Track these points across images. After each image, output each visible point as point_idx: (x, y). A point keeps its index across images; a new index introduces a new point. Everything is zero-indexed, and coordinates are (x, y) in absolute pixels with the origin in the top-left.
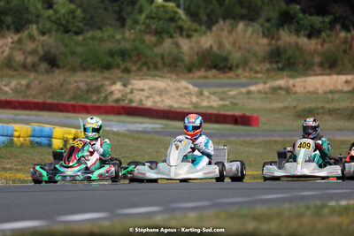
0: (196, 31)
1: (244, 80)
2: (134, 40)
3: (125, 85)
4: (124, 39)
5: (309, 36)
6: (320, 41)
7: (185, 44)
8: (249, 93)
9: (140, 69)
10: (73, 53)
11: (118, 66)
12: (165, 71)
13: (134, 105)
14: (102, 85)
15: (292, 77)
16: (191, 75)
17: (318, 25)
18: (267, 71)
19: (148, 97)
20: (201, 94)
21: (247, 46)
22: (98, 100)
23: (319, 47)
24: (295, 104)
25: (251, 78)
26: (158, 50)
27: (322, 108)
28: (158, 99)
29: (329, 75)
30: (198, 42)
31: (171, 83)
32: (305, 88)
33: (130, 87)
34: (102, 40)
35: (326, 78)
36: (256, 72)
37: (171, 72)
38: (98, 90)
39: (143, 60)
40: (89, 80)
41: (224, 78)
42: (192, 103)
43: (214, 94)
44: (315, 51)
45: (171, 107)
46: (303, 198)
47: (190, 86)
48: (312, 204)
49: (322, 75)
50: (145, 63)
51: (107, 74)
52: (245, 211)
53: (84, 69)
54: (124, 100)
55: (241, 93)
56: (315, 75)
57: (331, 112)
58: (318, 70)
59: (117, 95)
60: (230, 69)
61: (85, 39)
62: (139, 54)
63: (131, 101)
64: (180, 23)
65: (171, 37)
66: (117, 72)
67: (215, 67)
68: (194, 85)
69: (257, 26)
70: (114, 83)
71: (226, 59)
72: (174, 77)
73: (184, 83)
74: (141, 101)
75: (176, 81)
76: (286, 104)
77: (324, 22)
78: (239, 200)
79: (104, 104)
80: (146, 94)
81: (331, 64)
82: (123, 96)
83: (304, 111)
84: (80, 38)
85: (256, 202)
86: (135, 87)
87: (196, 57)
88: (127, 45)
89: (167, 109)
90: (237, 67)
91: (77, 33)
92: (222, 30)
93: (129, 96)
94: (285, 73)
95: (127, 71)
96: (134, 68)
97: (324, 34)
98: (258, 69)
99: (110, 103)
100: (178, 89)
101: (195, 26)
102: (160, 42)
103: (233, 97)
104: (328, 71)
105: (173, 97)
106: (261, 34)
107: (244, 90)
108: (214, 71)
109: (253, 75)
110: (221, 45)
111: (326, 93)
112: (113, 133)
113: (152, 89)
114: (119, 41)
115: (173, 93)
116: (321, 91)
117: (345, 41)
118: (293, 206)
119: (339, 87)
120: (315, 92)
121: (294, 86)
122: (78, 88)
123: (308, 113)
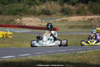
0: (40, 4)
1: (54, 18)
2: (23, 7)
3: (20, 19)
4: (20, 6)
5: (72, 5)
6: (75, 6)
7: (37, 8)
8: (55, 21)
9: (25, 15)
10: (6, 10)
11: (18, 14)
13: (23, 25)
14: (14, 19)
15: (68, 17)
16: (39, 16)
17: (75, 2)
18: (61, 15)
19: (27, 23)
20: (42, 22)
21: (55, 8)
22: (13, 23)
23: (75, 8)
24: (68, 24)
26: (30, 9)
27: (76, 25)
28: (30, 23)
29: (78, 16)
30: (41, 7)
31: (33, 19)
32: (71, 20)
33: (22, 20)
34: (14, 6)
35: (77, 17)
36: (57, 15)
37: (33, 15)
38: (13, 21)
39: (25, 12)
40: (10, 18)
41: (48, 17)
42: (39, 24)
43: (46, 22)
44: (74, 10)
45: (34, 25)
46: (70, 51)
48: (73, 53)
49: (76, 16)
50: (26, 13)
51: (15, 16)
52: (54, 55)
53: (9, 15)
54: (20, 24)
55: (53, 21)
56: (74, 16)
57: (78, 27)
58: (75, 15)
59: (18, 22)
60: (50, 14)
61: (9, 6)
62: (24, 10)
63: (22, 24)
64: (36, 2)
65: (33, 5)
66: (18, 16)
67: (46, 14)
68: (40, 19)
69: (58, 2)
70: (17, 19)
71: (49, 12)
72: (34, 17)
73: (37, 19)
74: (25, 24)
75: (35, 18)
76: (66, 24)
78: (53, 52)
79: (14, 25)
80: (26, 22)
81: (78, 13)
82: (20, 22)
85: (57, 52)
87: (40, 12)
88: (21, 8)
89: (32, 26)
90: (52, 14)
91: (7, 5)
92: (48, 4)
93: (22, 23)
94: (65, 16)
95: (21, 15)
98: (58, 14)
99: (16, 24)
100: (35, 20)
101: (40, 2)
102: (30, 7)
104: (77, 15)
105: (34, 23)
106: (59, 5)
107: (54, 21)
108: (46, 15)
109: (57, 16)
110: (47, 8)
111: (77, 21)
112: (17, 33)
113: (28, 20)
114: (18, 7)
115: (34, 22)
116: (75, 21)
117: (82, 7)
118: (67, 53)
119: (81, 20)
120: (74, 21)
121: (68, 19)
122: (7, 20)
123: (72, 27)
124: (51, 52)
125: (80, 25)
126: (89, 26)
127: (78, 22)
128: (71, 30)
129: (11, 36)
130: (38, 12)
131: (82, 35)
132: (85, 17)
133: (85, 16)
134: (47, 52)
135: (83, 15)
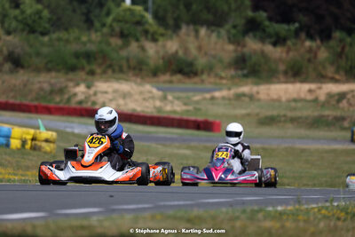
0: (162, 35)
1: (209, 86)
2: (100, 42)
3: (89, 87)
4: (90, 41)
5: (275, 44)
6: (285, 49)
7: (151, 49)
8: (213, 98)
9: (104, 72)
10: (38, 54)
11: (83, 69)
12: (130, 74)
13: (97, 107)
14: (66, 87)
15: (257, 84)
16: (155, 79)
17: (283, 33)
18: (233, 77)
19: (111, 100)
20: (164, 98)
21: (213, 53)
22: (61, 101)
23: (284, 55)
24: (257, 111)
25: (215, 84)
26: (124, 53)
27: (285, 116)
28: (121, 102)
29: (293, 82)
30: (164, 46)
31: (135, 86)
32: (268, 95)
33: (93, 89)
34: (67, 41)
35: (290, 87)
36: (221, 78)
37: (136, 75)
38: (61, 91)
39: (108, 63)
40: (53, 81)
41: (189, 83)
42: (155, 107)
43: (178, 98)
44: (281, 59)
45: (134, 110)
46: (244, 203)
47: (155, 91)
48: (249, 209)
49: (286, 82)
50: (110, 66)
51: (71, 75)
53: (49, 70)
54: (87, 102)
55: (205, 99)
56: (279, 82)
57: (293, 120)
58: (282, 79)
59: (80, 97)
60: (196, 74)
61: (51, 40)
62: (105, 57)
63: (94, 103)
64: (147, 27)
65: (137, 40)
66: (82, 74)
67: (180, 71)
68: (159, 89)
69: (223, 32)
70: (78, 85)
71: (191, 64)
72: (139, 80)
73: (148, 87)
74: (104, 103)
75: (140, 84)
76: (248, 111)
77: (289, 30)
78: (181, 203)
79: (67, 106)
80: (110, 96)
81: (296, 73)
82: (86, 98)
83: (266, 118)
84: (46, 39)
86: (99, 89)
87: (161, 62)
88: (92, 47)
89: (129, 112)
90: (202, 72)
91: (43, 34)
92: (188, 35)
93: (93, 98)
94: (250, 80)
95: (92, 73)
96: (99, 71)
97: (289, 43)
98: (223, 74)
99: (73, 104)
100: (141, 93)
101: (161, 30)
102: (126, 45)
103: (197, 102)
104: (292, 79)
106: (226, 40)
107: (208, 96)
108: (179, 77)
109: (218, 81)
110: (186, 50)
111: (289, 101)
112: (74, 134)
113: (115, 91)
114: (84, 44)
115: (137, 97)
116: (284, 99)
117: (310, 50)
118: (230, 209)
119: (302, 96)
120: (279, 100)
121: (258, 93)
122: (41, 89)
123: (270, 121)
124: (176, 203)
125: (298, 114)
126: (330, 118)
127: (293, 104)
128: (266, 130)
129: (52, 145)
130: (152, 63)
131: (303, 151)
132: (320, 88)
133: (319, 85)
134: (162, 203)
135: (312, 81)
